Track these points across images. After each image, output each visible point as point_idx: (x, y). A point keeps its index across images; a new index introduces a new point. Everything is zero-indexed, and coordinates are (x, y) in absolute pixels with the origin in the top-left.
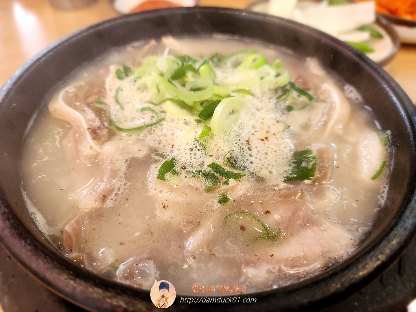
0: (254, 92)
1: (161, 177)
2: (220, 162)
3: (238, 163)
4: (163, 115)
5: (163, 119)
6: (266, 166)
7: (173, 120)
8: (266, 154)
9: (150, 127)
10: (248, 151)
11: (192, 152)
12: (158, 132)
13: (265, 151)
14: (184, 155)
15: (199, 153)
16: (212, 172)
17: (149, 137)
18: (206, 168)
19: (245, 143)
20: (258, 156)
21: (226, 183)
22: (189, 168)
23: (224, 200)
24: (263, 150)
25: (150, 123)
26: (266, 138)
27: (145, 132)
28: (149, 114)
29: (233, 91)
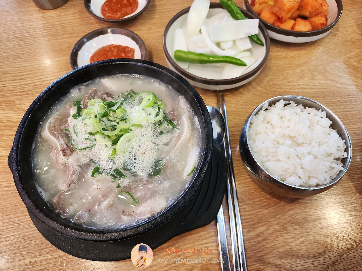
0: (143, 125)
1: (93, 175)
2: (119, 168)
3: (128, 168)
4: (95, 142)
5: (95, 145)
6: (141, 168)
7: (100, 145)
8: (143, 161)
9: (90, 148)
10: (134, 160)
11: (108, 163)
12: (93, 151)
13: (142, 160)
14: (104, 163)
15: (111, 163)
16: (115, 174)
17: (89, 152)
18: (112, 172)
19: (133, 156)
20: (139, 163)
21: (120, 179)
22: (106, 171)
23: (118, 186)
24: (142, 159)
25: (89, 146)
26: (145, 152)
27: (88, 150)
28: (88, 142)
29: (132, 126)
